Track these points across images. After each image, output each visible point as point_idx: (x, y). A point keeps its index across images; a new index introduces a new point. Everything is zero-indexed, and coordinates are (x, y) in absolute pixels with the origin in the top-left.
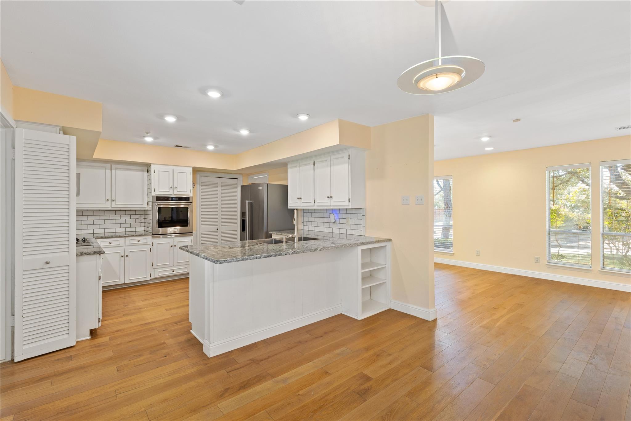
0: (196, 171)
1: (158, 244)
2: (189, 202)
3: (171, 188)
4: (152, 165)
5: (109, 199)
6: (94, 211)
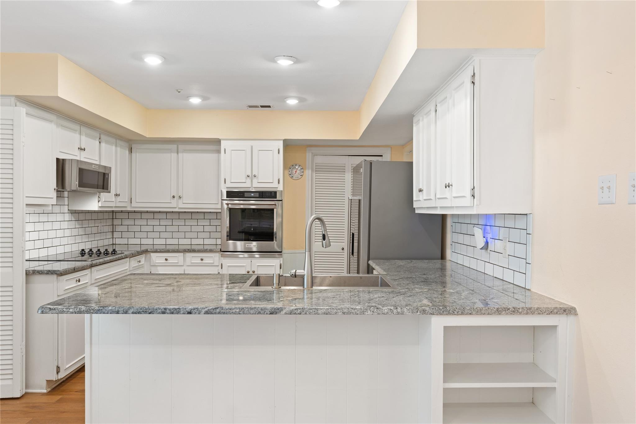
0: (289, 145)
1: (229, 266)
2: (275, 199)
3: (248, 176)
4: (222, 141)
5: (175, 196)
6: (154, 212)
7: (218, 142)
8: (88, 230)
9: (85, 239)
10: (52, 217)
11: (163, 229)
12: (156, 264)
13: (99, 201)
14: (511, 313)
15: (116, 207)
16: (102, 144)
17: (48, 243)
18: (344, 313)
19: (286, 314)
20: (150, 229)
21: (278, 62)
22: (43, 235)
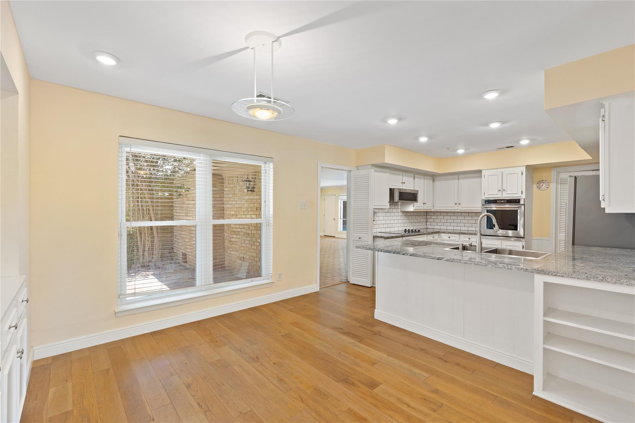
2: (519, 204)
3: (499, 190)
4: (482, 171)
5: (457, 203)
6: (447, 212)
7: (480, 172)
8: (412, 221)
9: (410, 225)
10: (392, 214)
11: (452, 221)
12: (444, 240)
13: (413, 207)
14: (599, 280)
15: (424, 209)
16: (415, 179)
17: (390, 225)
18: (475, 264)
19: (445, 260)
20: (445, 221)
21: (490, 126)
22: (388, 222)
